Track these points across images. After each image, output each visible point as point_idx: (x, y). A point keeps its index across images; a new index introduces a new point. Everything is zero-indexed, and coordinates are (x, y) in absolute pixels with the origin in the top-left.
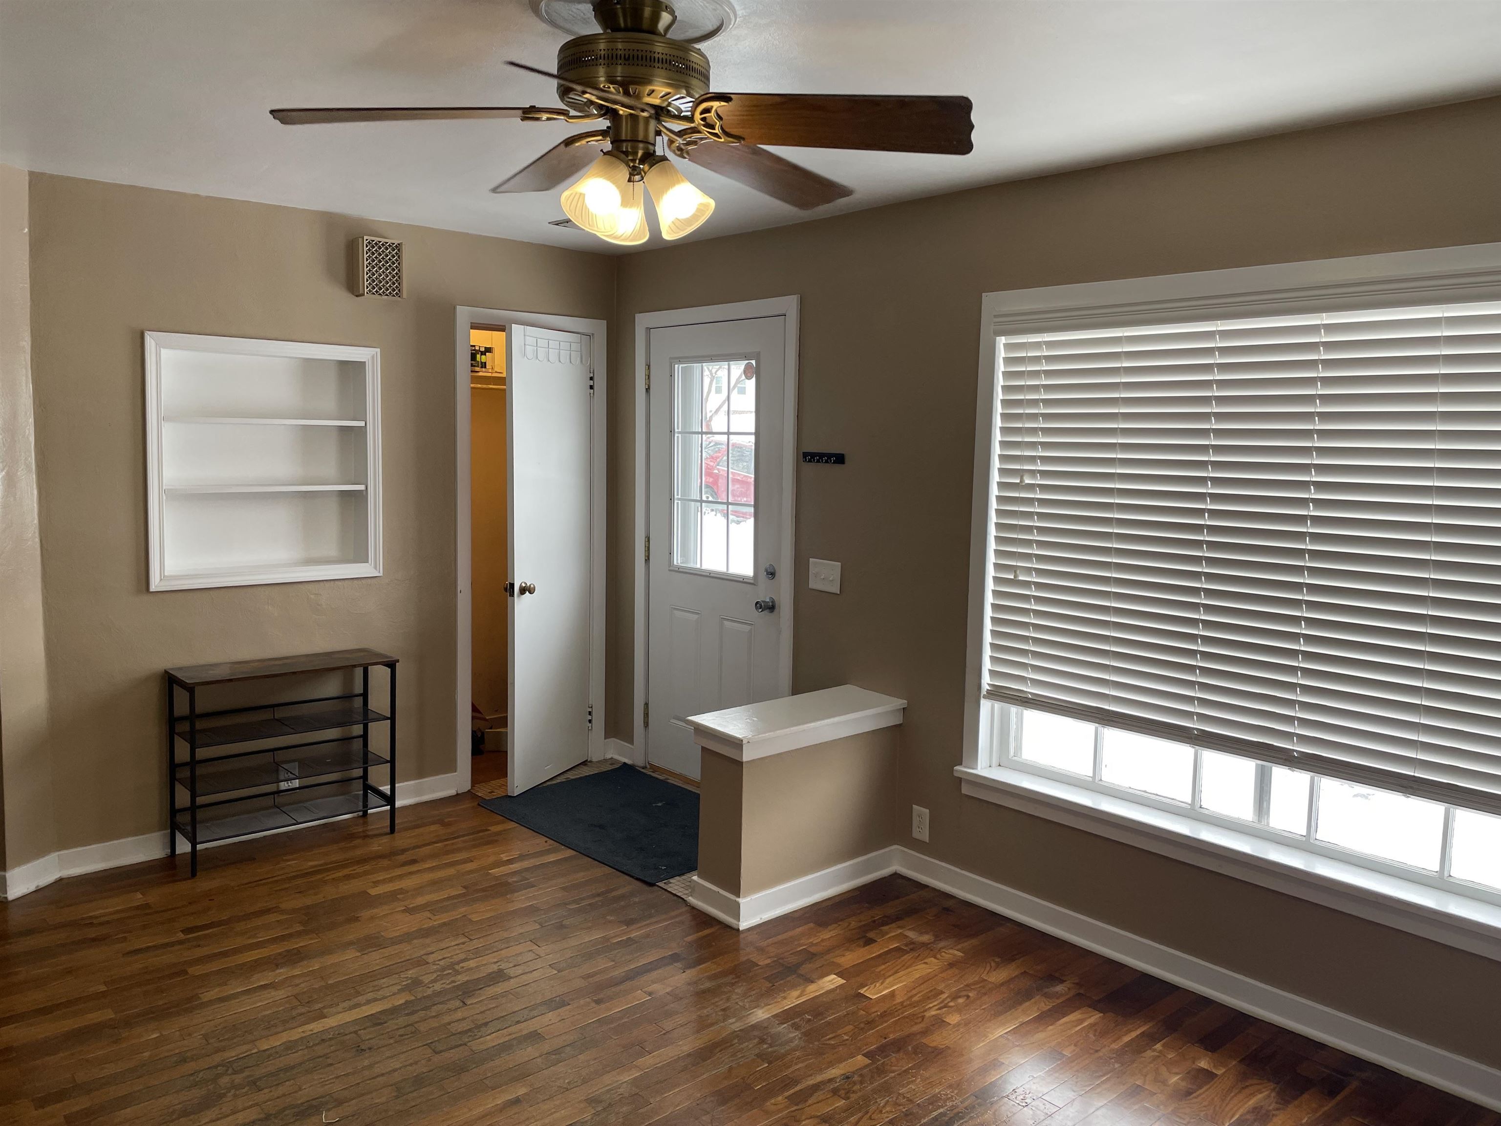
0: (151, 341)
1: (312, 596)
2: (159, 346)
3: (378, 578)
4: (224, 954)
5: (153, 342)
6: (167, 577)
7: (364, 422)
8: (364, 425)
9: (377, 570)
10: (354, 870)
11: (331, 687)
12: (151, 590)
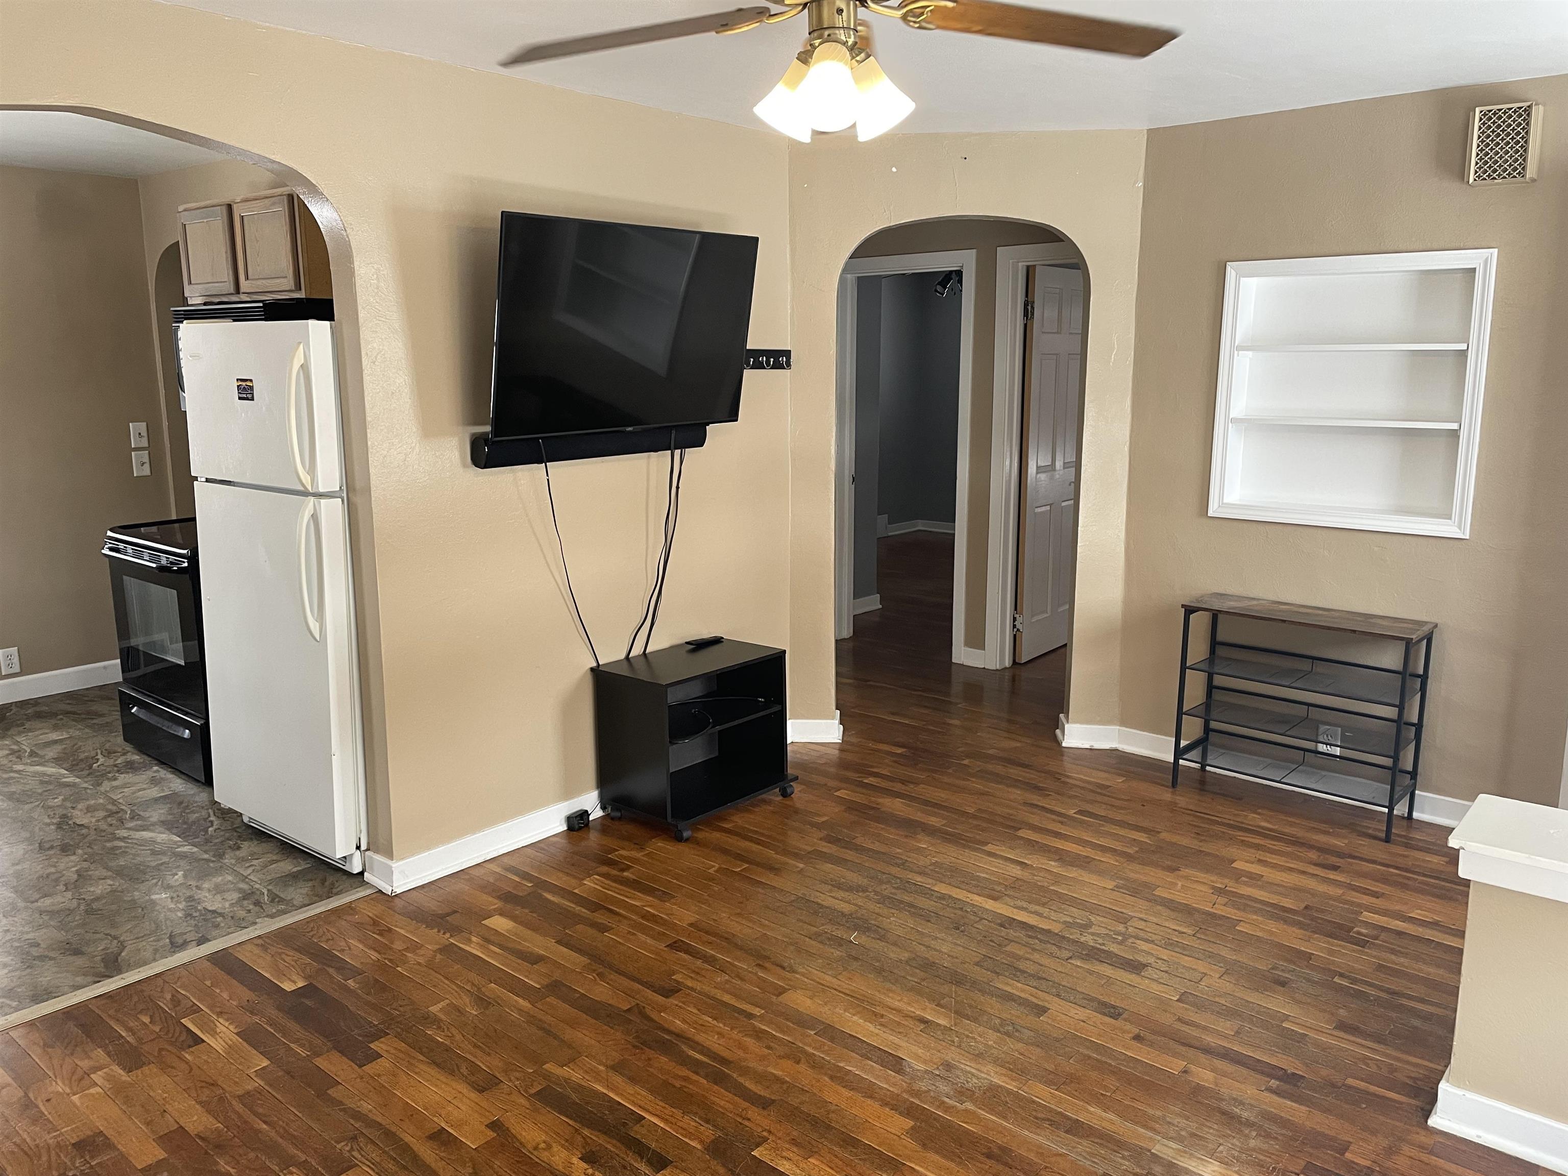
0: (1231, 270)
1: (1376, 549)
2: (1239, 276)
3: (1462, 542)
4: (1057, 835)
5: (1233, 273)
6: (1226, 504)
7: (1466, 345)
8: (1466, 348)
9: (1460, 530)
10: (1274, 845)
11: (1391, 658)
12: (1209, 515)
